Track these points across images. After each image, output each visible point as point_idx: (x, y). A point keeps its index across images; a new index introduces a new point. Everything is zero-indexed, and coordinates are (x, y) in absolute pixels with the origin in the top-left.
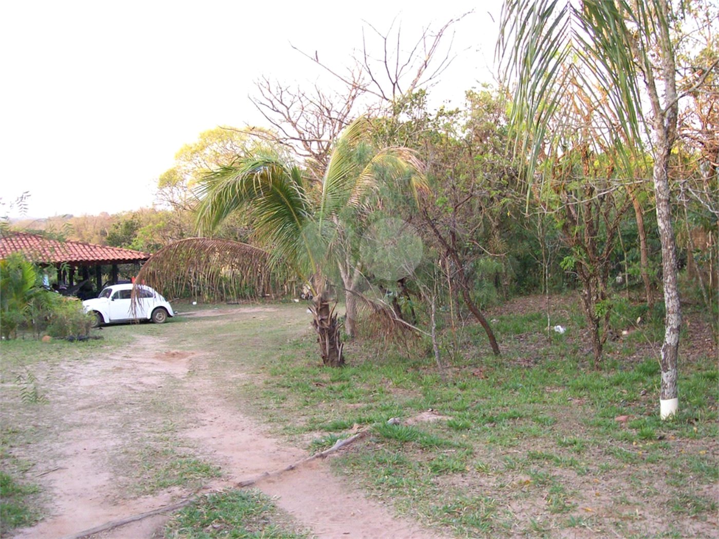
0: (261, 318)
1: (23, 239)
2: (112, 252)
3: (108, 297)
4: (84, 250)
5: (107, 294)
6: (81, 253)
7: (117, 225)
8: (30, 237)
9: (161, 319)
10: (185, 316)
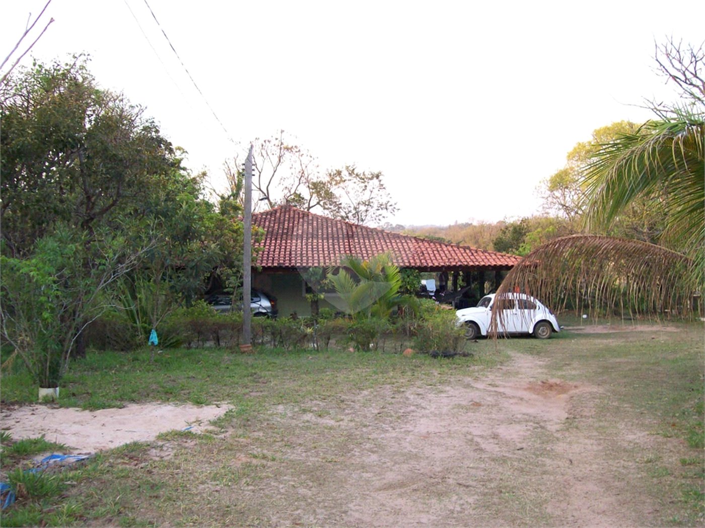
0: (662, 339)
1: (403, 241)
2: (494, 257)
3: (486, 307)
4: (464, 255)
5: (486, 303)
6: (461, 257)
7: (505, 230)
8: (410, 240)
9: (545, 334)
10: (573, 331)
